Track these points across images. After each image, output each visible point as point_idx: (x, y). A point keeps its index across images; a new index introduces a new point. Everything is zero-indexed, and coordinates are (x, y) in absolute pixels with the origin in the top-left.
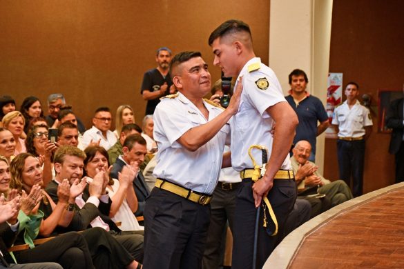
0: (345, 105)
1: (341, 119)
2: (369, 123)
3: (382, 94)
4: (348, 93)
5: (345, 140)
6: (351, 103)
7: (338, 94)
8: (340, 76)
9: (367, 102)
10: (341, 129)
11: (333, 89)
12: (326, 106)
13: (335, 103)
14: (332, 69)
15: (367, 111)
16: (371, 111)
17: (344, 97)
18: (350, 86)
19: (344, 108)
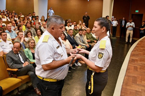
0: (114, 21)
1: (113, 23)
2: (118, 24)
3: (120, 19)
4: (115, 19)
5: (114, 26)
6: (115, 21)
7: (113, 19)
8: (113, 17)
9: (117, 21)
10: (113, 25)
11: (112, 18)
12: (111, 21)
13: (112, 21)
14: (113, 16)
15: (117, 22)
16: (118, 22)
17: (114, 20)
18: (115, 18)
19: (114, 22)
